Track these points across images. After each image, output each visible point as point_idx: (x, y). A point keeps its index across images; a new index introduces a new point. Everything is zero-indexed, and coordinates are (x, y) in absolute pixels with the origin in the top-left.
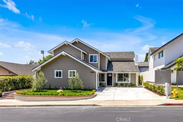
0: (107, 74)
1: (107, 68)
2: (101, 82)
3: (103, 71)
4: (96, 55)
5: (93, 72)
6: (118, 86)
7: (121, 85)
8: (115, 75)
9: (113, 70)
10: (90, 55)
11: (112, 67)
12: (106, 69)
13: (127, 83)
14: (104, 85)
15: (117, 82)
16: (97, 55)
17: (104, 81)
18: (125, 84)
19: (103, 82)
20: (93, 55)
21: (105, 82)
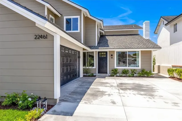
0: (99, 52)
1: (99, 43)
2: (87, 68)
3: (90, 47)
4: (77, 18)
5: (41, 37)
6: (118, 75)
7: (123, 73)
8: (112, 55)
9: (108, 46)
10: (65, 18)
11: (107, 42)
12: (96, 45)
13: (134, 70)
14: (92, 72)
15: (116, 67)
16: (79, 17)
17: (92, 65)
18: (130, 72)
19: (90, 67)
20: (72, 17)
21: (94, 67)
